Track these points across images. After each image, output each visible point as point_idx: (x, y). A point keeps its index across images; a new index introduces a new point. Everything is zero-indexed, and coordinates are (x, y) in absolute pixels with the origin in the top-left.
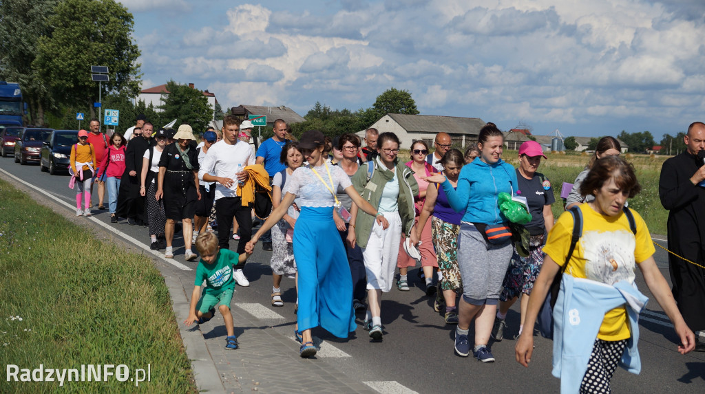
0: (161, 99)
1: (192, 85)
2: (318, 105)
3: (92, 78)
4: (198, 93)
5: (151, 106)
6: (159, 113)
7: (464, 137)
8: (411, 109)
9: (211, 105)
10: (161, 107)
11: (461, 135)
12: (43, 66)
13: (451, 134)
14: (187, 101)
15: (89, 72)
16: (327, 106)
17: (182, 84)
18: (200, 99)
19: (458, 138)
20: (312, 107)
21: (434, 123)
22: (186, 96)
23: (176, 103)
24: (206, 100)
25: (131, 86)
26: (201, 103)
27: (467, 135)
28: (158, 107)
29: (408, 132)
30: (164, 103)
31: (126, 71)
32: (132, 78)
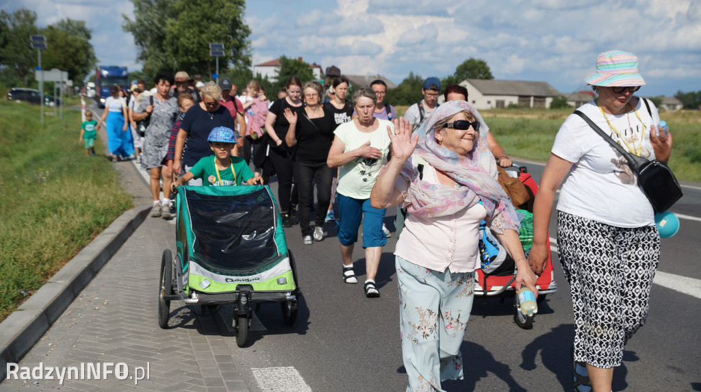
0: (276, 71)
1: (300, 59)
2: (411, 74)
3: (211, 54)
4: (306, 66)
5: (267, 77)
6: (274, 83)
7: (532, 99)
8: (487, 76)
9: (316, 75)
10: (275, 78)
11: (529, 97)
12: (172, 44)
13: (520, 96)
14: (296, 72)
15: (209, 49)
16: (419, 75)
17: (293, 58)
18: (307, 70)
19: (527, 99)
20: (406, 76)
21: (507, 87)
22: (296, 68)
23: (288, 74)
24: (311, 71)
25: (243, 60)
26: (308, 74)
27: (535, 97)
28: (272, 78)
29: (484, 95)
30: (277, 74)
31: (240, 46)
32: (244, 52)
